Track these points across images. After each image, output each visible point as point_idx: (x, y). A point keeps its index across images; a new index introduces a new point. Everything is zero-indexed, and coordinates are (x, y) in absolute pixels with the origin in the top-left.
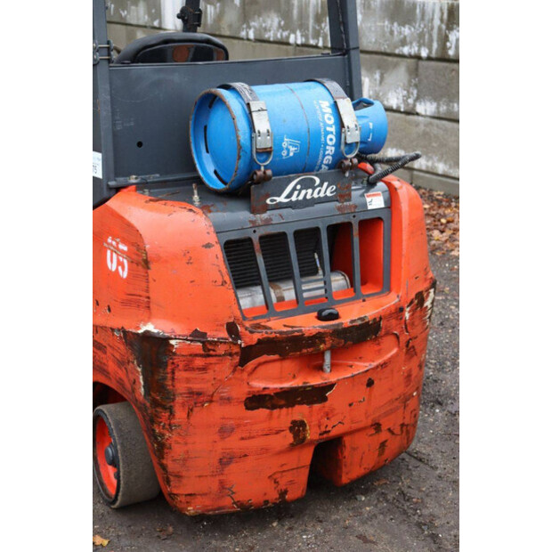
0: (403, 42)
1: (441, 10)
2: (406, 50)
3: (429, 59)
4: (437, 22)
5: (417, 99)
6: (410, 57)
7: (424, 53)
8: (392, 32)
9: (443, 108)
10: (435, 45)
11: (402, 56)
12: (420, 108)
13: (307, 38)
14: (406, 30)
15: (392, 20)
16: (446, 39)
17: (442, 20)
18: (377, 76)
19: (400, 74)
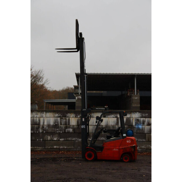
0: (57, 131)
1: (64, 126)
2: (57, 132)
3: (62, 133)
4: (63, 128)
5: (60, 138)
6: (58, 133)
7: (61, 132)
8: (54, 130)
9: (65, 139)
10: (63, 131)
11: (57, 133)
12: (61, 140)
13: (34, 132)
14: (58, 129)
15: (54, 128)
16: (65, 130)
17: (64, 128)
18: (52, 136)
19: (57, 135)
